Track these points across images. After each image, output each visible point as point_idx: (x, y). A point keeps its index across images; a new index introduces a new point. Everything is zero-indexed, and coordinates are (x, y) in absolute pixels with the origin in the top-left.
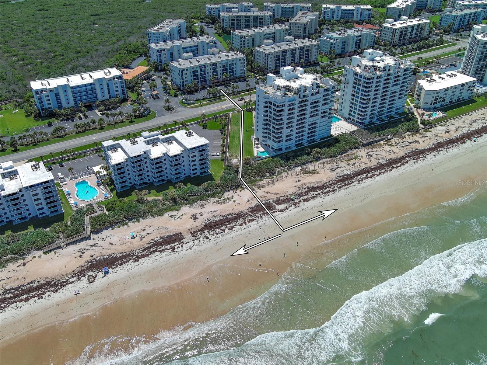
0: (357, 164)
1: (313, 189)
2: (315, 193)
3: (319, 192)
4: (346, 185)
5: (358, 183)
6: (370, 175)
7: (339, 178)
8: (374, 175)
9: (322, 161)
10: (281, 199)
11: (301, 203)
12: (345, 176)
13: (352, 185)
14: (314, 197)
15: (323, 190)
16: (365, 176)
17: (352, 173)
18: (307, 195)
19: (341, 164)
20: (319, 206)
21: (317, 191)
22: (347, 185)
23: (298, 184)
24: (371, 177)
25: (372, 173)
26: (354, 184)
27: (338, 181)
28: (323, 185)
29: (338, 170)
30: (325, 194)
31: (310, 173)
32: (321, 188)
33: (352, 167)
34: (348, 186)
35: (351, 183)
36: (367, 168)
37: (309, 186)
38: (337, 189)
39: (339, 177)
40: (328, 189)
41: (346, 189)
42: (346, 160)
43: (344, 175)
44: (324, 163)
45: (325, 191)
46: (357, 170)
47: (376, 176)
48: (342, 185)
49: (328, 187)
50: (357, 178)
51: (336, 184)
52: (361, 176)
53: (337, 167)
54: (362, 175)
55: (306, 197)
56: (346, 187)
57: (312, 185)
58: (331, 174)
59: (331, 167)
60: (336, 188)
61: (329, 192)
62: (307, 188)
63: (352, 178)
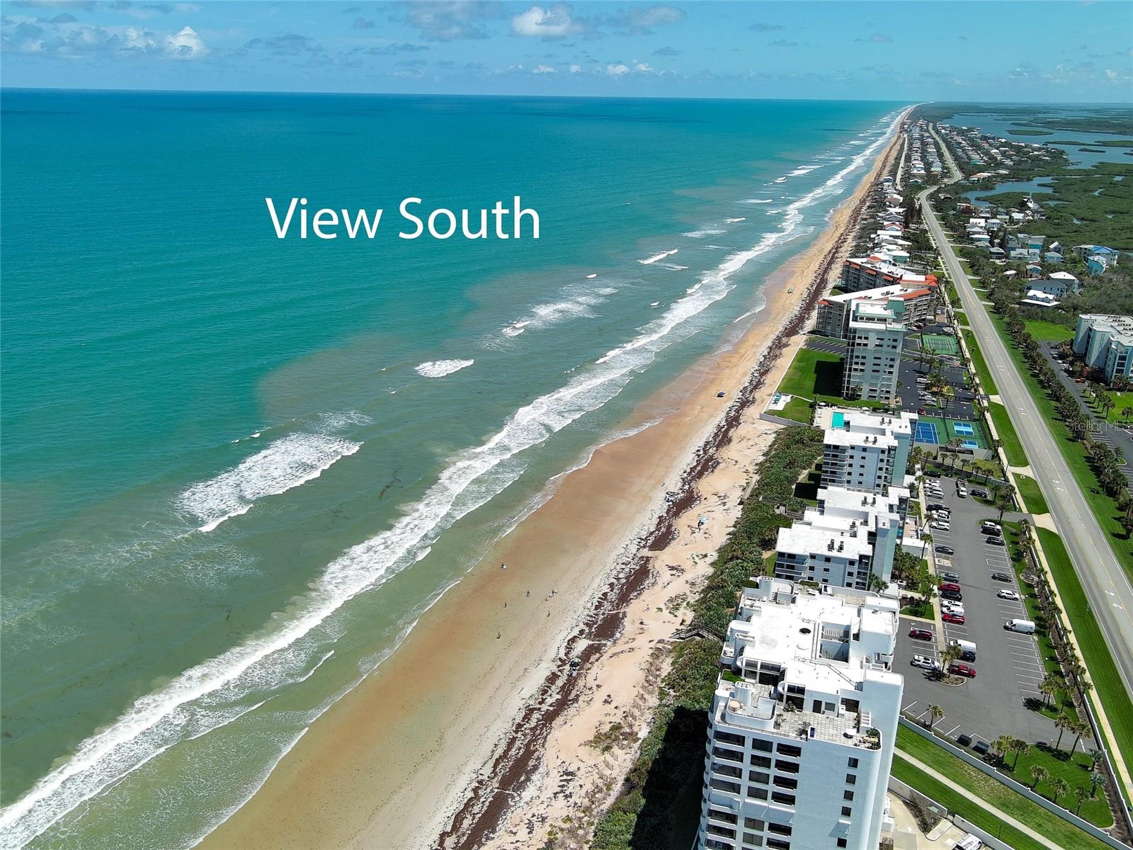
0: (523, 833)
1: (561, 706)
2: (549, 701)
3: (545, 707)
4: (505, 755)
5: (481, 777)
6: (467, 823)
7: (531, 763)
8: (455, 828)
9: (618, 788)
10: (598, 655)
11: (555, 669)
12: (522, 778)
13: (491, 763)
14: (545, 692)
15: (543, 715)
16: (476, 809)
17: (513, 797)
18: (563, 688)
19: (560, 809)
20: (518, 680)
21: (551, 706)
22: (500, 757)
23: (600, 696)
24: (459, 818)
25: (463, 834)
26: (487, 771)
27: (529, 753)
28: (550, 724)
29: (553, 783)
30: (530, 711)
31: (607, 736)
32: (549, 717)
33: (529, 816)
34: (496, 756)
35: (495, 766)
36: (488, 839)
37: (575, 705)
38: (514, 734)
39: (535, 768)
40: (533, 723)
41: (496, 745)
42: (562, 830)
43: (528, 779)
44: (609, 787)
45: (536, 716)
46: (509, 815)
47: (449, 829)
48: (513, 752)
49: (537, 726)
50: (492, 791)
51: (528, 746)
52: (487, 804)
53: (562, 791)
54: (485, 808)
55: (560, 683)
56: (500, 751)
57: (571, 711)
58: (559, 762)
59: (578, 784)
60: (519, 735)
61: (527, 717)
62: (576, 700)
63: (505, 783)
